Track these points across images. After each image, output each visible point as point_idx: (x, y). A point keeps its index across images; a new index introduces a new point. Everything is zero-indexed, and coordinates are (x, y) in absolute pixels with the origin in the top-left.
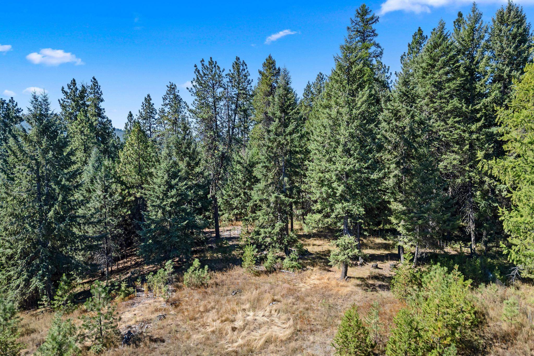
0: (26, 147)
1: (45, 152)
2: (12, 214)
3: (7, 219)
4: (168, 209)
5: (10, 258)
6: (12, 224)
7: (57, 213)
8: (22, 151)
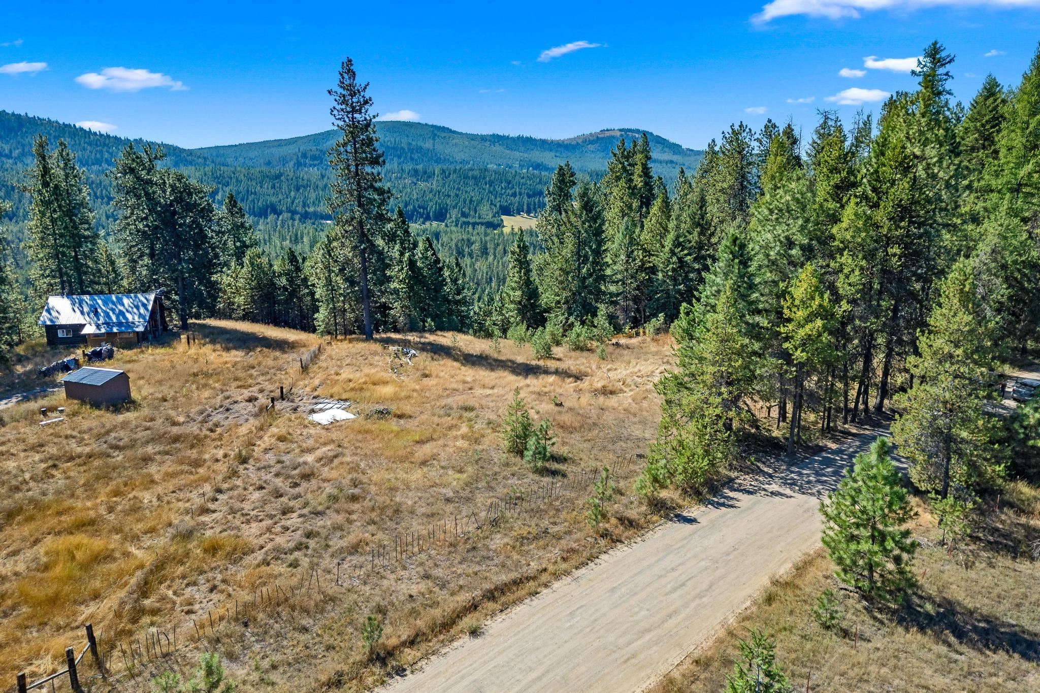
0: (573, 219)
1: (584, 223)
2: (561, 269)
3: (557, 273)
4: (670, 273)
5: (558, 302)
6: (560, 276)
7: (588, 270)
8: (570, 222)
